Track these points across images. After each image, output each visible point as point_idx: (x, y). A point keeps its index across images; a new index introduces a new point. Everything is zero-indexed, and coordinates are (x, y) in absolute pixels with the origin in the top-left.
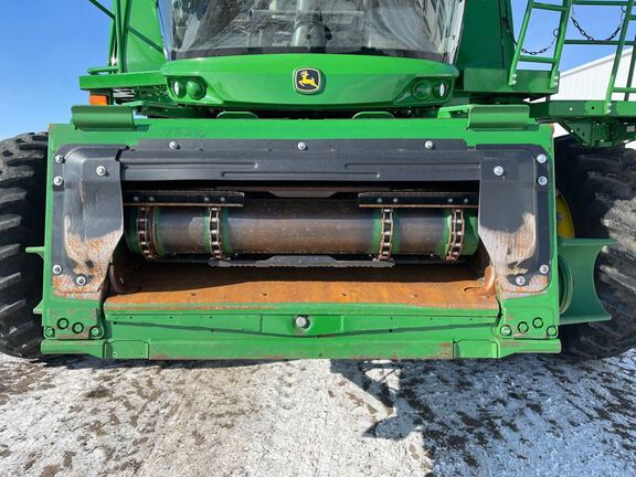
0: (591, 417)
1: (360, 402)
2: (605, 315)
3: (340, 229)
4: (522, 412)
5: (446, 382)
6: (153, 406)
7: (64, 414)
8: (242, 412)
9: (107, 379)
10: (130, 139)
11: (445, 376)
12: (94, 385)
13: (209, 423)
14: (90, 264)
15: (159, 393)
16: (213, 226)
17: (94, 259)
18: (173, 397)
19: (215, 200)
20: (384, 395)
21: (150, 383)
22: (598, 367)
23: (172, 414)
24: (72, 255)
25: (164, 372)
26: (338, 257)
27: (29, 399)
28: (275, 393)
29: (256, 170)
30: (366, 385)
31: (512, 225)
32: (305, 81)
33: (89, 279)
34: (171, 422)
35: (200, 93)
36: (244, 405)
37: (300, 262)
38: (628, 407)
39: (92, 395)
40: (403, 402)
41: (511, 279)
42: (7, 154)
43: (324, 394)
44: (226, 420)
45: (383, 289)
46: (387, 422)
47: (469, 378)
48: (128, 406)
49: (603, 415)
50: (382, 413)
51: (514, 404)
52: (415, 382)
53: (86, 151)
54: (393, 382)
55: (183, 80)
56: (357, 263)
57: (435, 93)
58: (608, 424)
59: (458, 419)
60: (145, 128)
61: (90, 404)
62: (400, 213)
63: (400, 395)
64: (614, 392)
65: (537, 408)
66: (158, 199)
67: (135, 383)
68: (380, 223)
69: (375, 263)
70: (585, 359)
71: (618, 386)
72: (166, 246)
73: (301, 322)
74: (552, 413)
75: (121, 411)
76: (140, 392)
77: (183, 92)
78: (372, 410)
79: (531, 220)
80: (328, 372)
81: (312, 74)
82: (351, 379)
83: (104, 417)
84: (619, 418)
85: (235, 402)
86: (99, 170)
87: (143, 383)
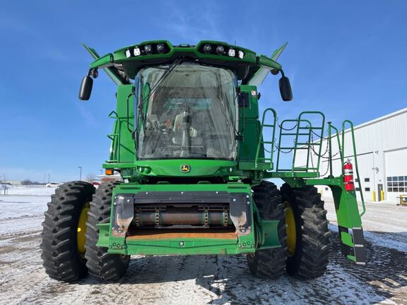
0: (301, 298)
1: (207, 294)
2: (278, 244)
3: (193, 216)
4: (273, 297)
5: (245, 288)
6: (120, 296)
7: (84, 298)
8: (158, 298)
9: (98, 288)
10: (135, 192)
11: (245, 286)
12: (93, 290)
13: (144, 301)
14: (123, 227)
15: (122, 292)
16: (157, 216)
17: (124, 225)
18: (127, 293)
19: (158, 208)
20: (218, 292)
21: (117, 289)
22: (312, 282)
23: (128, 298)
24: (119, 224)
25: (122, 285)
26: (193, 225)
27: (67, 295)
28: (171, 292)
29: (170, 200)
30: (211, 289)
31: (239, 215)
32: (184, 169)
33: (122, 231)
34: (129, 301)
35: (149, 172)
36: (158, 295)
37: (181, 227)
38: (318, 295)
39: (93, 293)
40: (225, 294)
41: (241, 230)
42: (66, 191)
43: (192, 292)
44: (152, 300)
45: (206, 235)
46: (217, 300)
47: (255, 286)
48: (110, 297)
49: (306, 297)
50: (215, 297)
51: (271, 294)
52: (231, 288)
53: (123, 195)
54: (222, 287)
55: (143, 168)
56: (198, 227)
57: (229, 171)
58: (306, 300)
59: (247, 299)
60: (139, 188)
61: (94, 296)
62: (210, 212)
63: (224, 292)
64: (314, 290)
65: (280, 295)
66: (142, 208)
67: (110, 289)
68: (204, 214)
69: (204, 227)
70: (308, 279)
71: (318, 288)
72: (144, 222)
73: (182, 244)
74: (285, 297)
75: (107, 298)
76: (113, 292)
77: (142, 171)
78: (212, 297)
79: (244, 214)
80: (194, 284)
81: (186, 167)
82: (204, 287)
83: (101, 300)
84: (312, 298)
85: (155, 295)
86: (128, 201)
87: (114, 289)
